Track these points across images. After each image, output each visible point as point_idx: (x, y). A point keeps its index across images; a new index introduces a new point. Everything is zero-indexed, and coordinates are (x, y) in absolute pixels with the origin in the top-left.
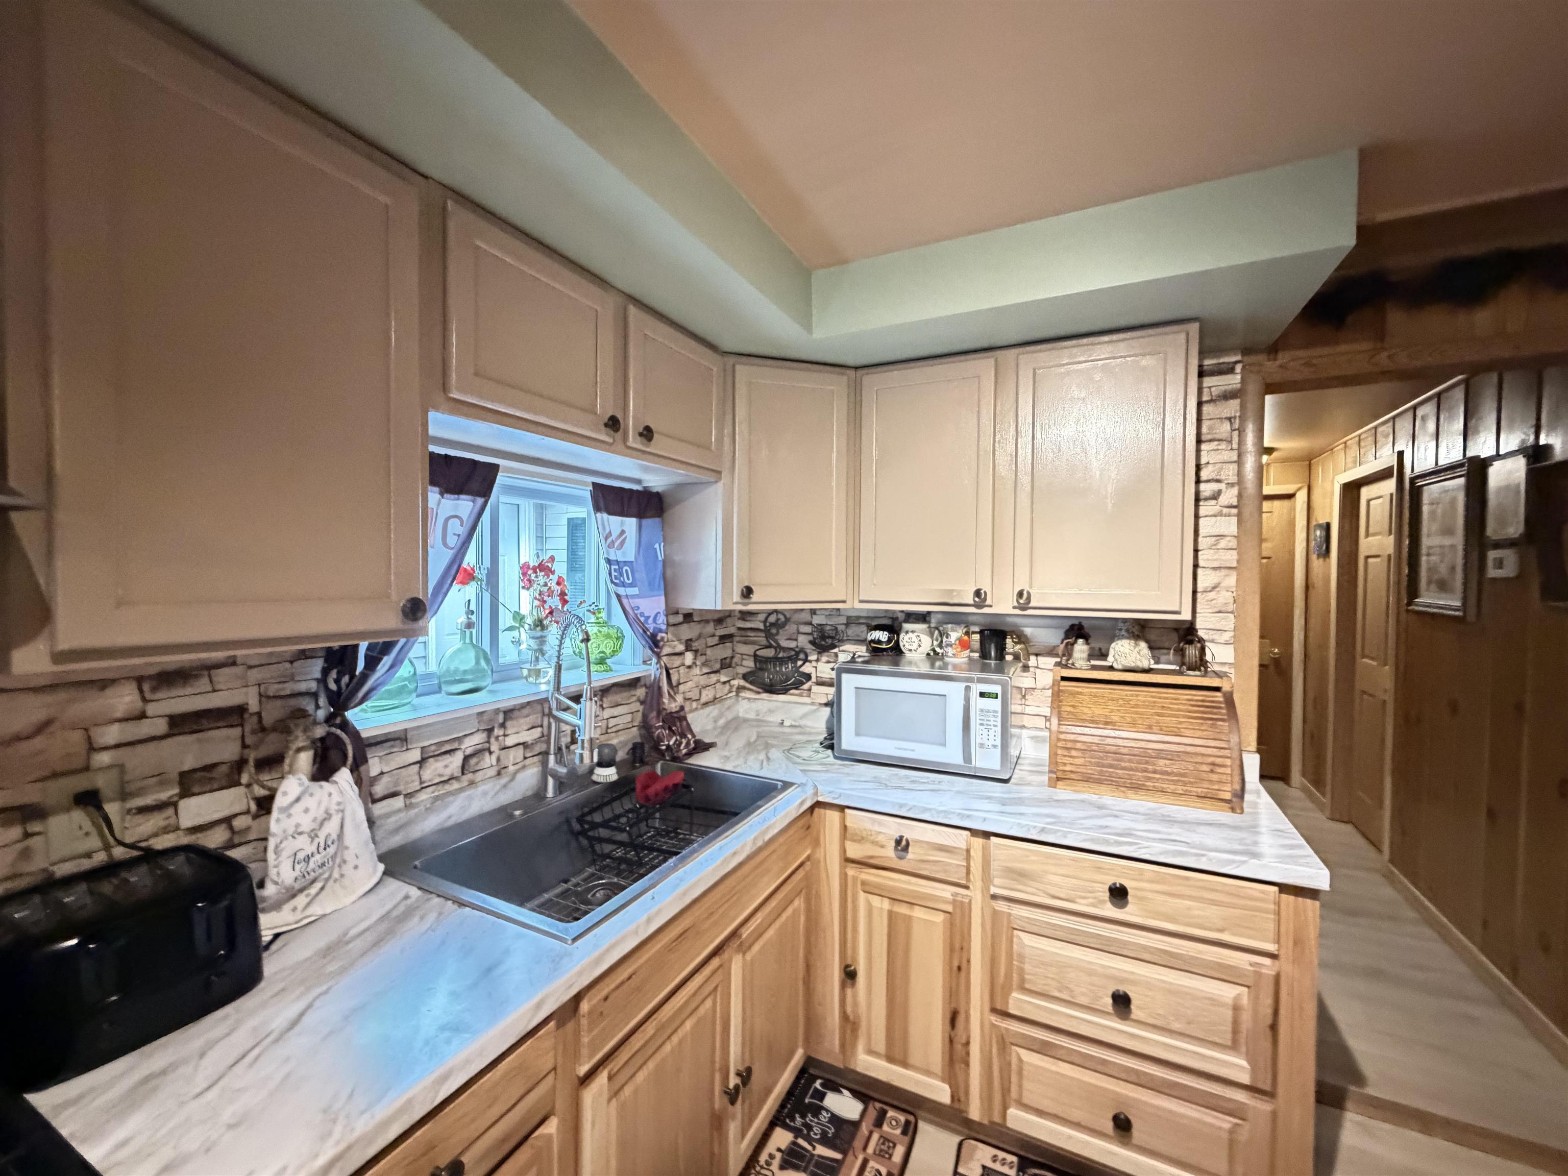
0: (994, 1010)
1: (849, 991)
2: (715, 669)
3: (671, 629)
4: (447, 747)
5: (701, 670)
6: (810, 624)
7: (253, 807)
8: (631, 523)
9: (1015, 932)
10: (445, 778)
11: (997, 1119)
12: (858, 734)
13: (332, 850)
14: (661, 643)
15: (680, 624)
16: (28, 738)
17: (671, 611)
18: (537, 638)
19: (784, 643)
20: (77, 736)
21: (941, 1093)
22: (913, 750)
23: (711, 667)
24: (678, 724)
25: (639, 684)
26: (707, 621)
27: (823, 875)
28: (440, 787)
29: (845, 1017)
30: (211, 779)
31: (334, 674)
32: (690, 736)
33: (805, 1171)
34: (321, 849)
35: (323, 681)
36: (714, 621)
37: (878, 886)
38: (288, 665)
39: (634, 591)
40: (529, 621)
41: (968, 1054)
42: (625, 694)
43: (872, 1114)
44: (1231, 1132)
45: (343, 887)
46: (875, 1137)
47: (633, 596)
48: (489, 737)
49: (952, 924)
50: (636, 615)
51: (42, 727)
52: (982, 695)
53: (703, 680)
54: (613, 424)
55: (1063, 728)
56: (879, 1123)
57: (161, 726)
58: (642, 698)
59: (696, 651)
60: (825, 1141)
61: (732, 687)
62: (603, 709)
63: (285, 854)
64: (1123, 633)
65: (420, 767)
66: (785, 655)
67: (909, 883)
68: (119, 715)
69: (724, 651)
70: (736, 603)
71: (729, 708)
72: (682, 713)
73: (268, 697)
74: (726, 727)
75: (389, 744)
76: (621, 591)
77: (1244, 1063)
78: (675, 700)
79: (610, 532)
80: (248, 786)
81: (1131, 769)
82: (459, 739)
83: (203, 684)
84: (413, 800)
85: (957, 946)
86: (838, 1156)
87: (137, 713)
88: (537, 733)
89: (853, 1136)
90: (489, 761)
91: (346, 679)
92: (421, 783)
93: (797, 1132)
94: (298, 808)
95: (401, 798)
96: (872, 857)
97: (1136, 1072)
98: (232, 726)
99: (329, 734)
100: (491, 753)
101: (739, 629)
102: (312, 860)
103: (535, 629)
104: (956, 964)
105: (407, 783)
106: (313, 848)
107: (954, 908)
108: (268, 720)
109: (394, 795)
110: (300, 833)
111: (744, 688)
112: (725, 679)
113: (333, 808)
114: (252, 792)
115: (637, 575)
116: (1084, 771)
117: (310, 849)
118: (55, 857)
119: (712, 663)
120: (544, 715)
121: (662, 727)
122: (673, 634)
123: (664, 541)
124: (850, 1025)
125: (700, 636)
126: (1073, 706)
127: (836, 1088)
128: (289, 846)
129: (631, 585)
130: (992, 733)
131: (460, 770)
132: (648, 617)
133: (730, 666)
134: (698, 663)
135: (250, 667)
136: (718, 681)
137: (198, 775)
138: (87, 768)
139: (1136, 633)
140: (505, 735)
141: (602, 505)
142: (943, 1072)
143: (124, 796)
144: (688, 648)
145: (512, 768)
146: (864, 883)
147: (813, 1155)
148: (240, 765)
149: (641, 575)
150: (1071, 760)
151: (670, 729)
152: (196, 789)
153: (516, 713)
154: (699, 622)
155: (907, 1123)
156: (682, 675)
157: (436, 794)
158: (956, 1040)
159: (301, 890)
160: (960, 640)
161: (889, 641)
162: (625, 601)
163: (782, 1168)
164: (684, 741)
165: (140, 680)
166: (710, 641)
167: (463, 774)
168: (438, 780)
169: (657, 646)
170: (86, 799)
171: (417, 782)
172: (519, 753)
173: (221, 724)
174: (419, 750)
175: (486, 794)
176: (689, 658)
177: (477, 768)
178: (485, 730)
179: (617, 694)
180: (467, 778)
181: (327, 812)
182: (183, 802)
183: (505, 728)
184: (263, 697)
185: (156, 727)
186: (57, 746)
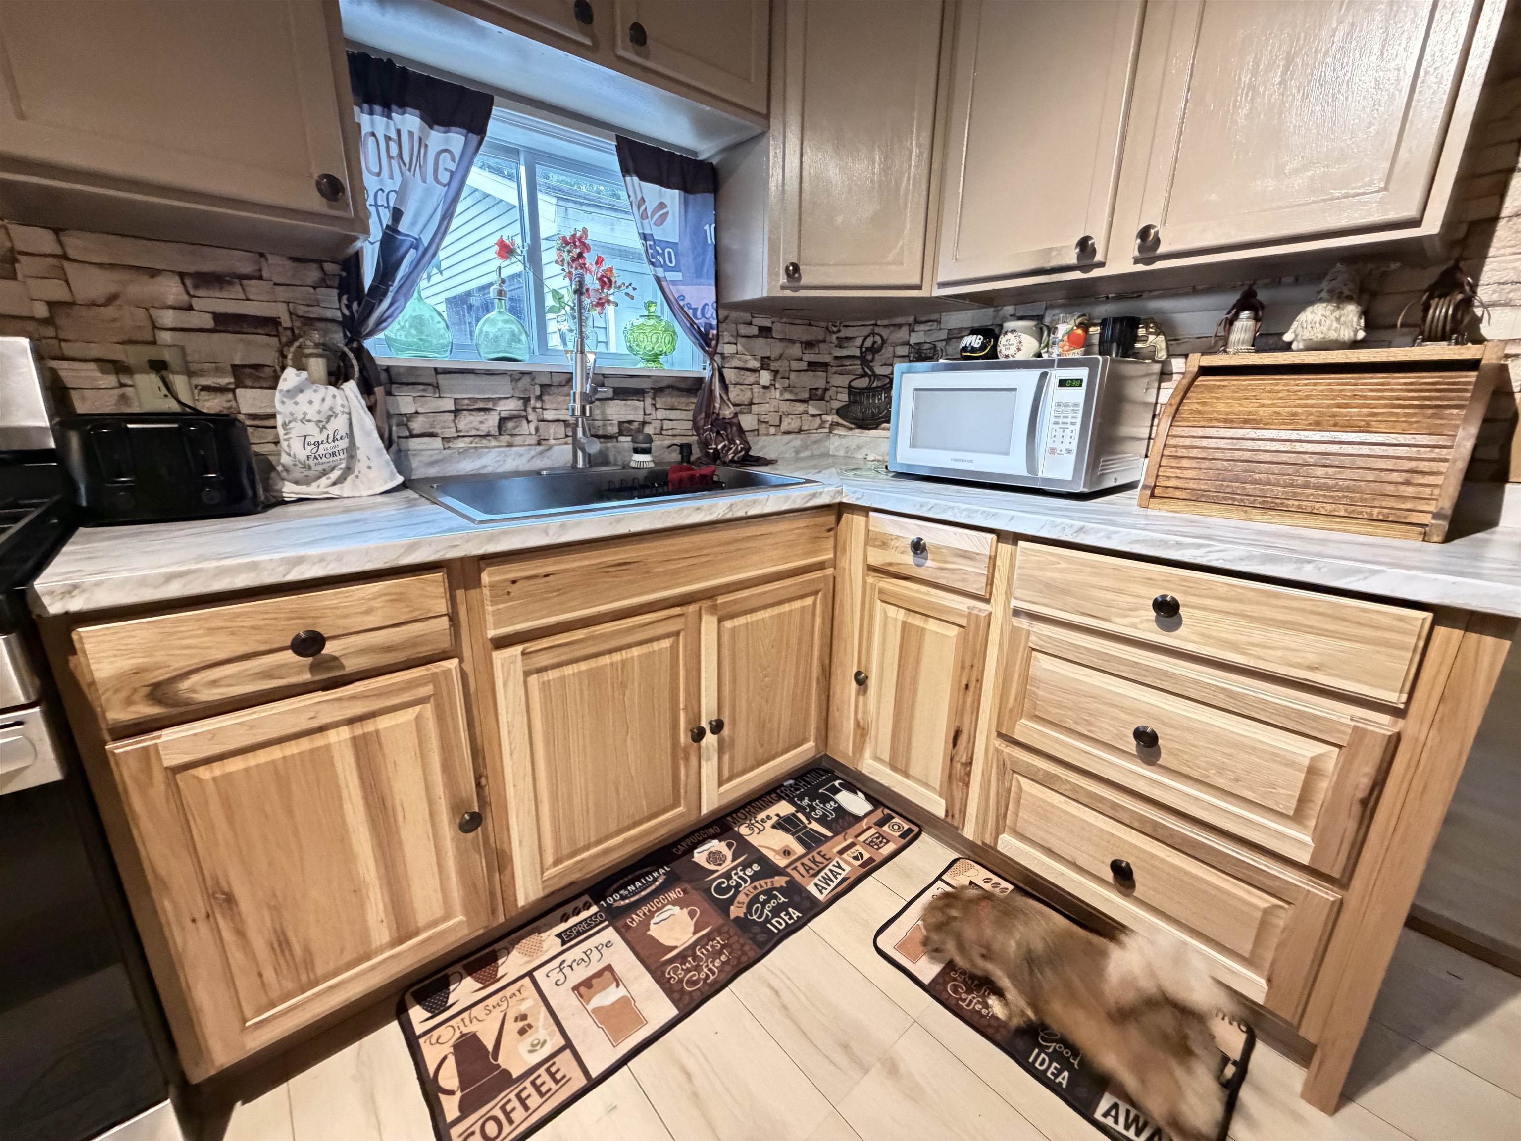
0: (1000, 735)
1: (861, 699)
2: (799, 397)
3: (740, 340)
4: (480, 405)
5: (781, 394)
6: (907, 343)
8: (673, 197)
9: (1034, 653)
10: (482, 433)
11: (988, 840)
12: (913, 445)
13: (343, 443)
15: (757, 336)
16: (105, 305)
19: (879, 370)
20: (140, 312)
21: (937, 807)
22: (971, 461)
23: (796, 394)
24: (729, 430)
26: (793, 341)
27: (847, 583)
28: (477, 439)
29: (857, 724)
32: (743, 446)
33: (793, 835)
34: (330, 440)
36: (801, 342)
37: (895, 595)
38: (311, 290)
39: (677, 276)
41: (969, 774)
42: (684, 400)
43: (879, 814)
44: (1266, 912)
45: (362, 482)
46: (872, 831)
47: (674, 283)
48: (525, 405)
49: (966, 641)
50: (681, 305)
51: (112, 299)
52: (1063, 383)
53: (785, 407)
54: (583, 12)
55: (1176, 431)
56: (881, 823)
57: (208, 322)
59: (776, 373)
60: (822, 821)
61: (823, 422)
62: (656, 409)
63: (293, 434)
64: (1324, 294)
65: (455, 417)
66: (879, 384)
67: (928, 594)
68: (169, 302)
69: (818, 380)
70: (783, 288)
71: (815, 442)
72: (735, 421)
73: (298, 316)
75: (421, 387)
76: (660, 272)
77: (1308, 839)
79: (643, 198)
81: (1269, 483)
82: (496, 400)
83: (236, 291)
84: (451, 445)
85: (968, 664)
86: (829, 834)
87: (186, 306)
89: (851, 825)
90: (527, 428)
91: (356, 305)
92: (457, 431)
93: (800, 809)
94: (302, 397)
95: (439, 440)
96: (890, 564)
97: (1156, 824)
98: (269, 334)
101: (836, 358)
102: (322, 446)
104: (964, 682)
105: (443, 428)
106: (324, 438)
107: (969, 622)
109: (432, 435)
110: (309, 421)
111: (838, 424)
112: (812, 410)
113: (338, 409)
115: (683, 261)
116: (1195, 487)
117: (322, 437)
119: (795, 390)
121: (711, 430)
122: (743, 346)
123: (715, 222)
124: (862, 731)
125: (780, 357)
126: (1204, 404)
127: (853, 789)
128: (297, 429)
129: (672, 270)
130: (1068, 432)
131: (496, 429)
132: (696, 310)
133: (822, 399)
134: (777, 385)
136: (806, 412)
137: (248, 370)
138: (154, 342)
139: (1346, 292)
140: (543, 409)
141: (631, 164)
142: (941, 786)
143: (188, 373)
144: (764, 366)
145: (552, 442)
146: (881, 591)
147: (805, 827)
149: (687, 261)
150: (1179, 473)
151: (718, 433)
153: (554, 389)
154: (781, 340)
155: (910, 831)
156: (756, 395)
157: (471, 444)
158: (956, 759)
160: (1070, 333)
161: (983, 347)
162: (664, 284)
163: (774, 827)
165: (181, 276)
166: (795, 365)
167: (500, 434)
168: (474, 433)
169: (709, 345)
170: (159, 367)
171: (454, 430)
172: (561, 430)
173: (260, 331)
174: (452, 401)
175: (521, 455)
176: (765, 377)
177: (516, 432)
178: (520, 398)
179: (672, 397)
180: (505, 438)
181: (331, 409)
182: (238, 391)
183: (543, 401)
184: (292, 314)
185: (204, 320)
186: (127, 317)
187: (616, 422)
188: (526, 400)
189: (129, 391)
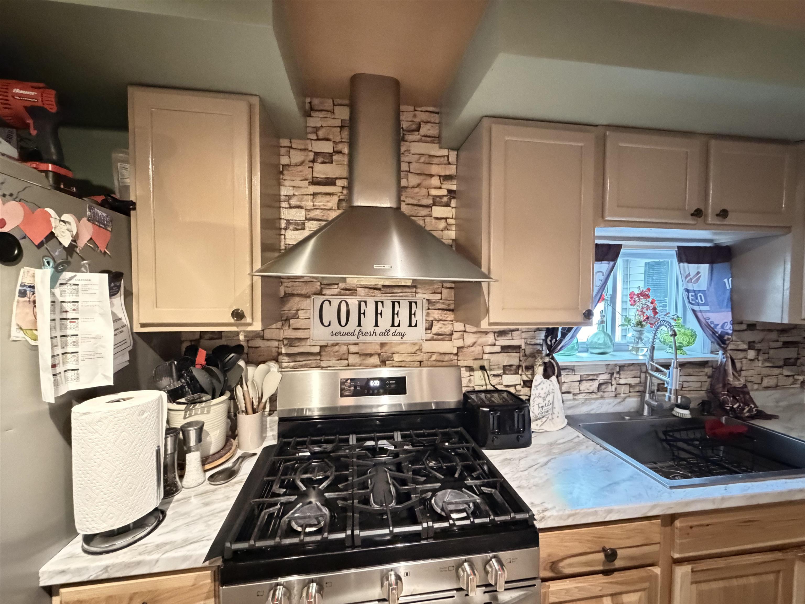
2: (776, 365)
3: (735, 333)
4: (591, 378)
5: (762, 364)
7: (522, 384)
8: (704, 268)
10: (590, 391)
13: (550, 407)
14: (727, 342)
15: (746, 330)
16: (472, 346)
17: (735, 322)
18: (638, 331)
20: (481, 348)
23: (773, 363)
24: (741, 396)
25: (706, 366)
26: (771, 331)
28: (588, 394)
30: (511, 370)
31: (549, 338)
32: (753, 406)
34: (547, 405)
35: (545, 340)
36: (778, 331)
38: (533, 332)
39: (706, 308)
40: (634, 322)
42: (696, 370)
45: (553, 423)
47: (705, 312)
48: (611, 377)
50: (707, 323)
51: (474, 344)
53: (765, 371)
54: (698, 213)
58: (708, 374)
59: (759, 351)
61: (796, 380)
63: (536, 403)
65: (580, 384)
68: (489, 343)
69: (788, 353)
70: (804, 320)
71: (792, 395)
72: (745, 390)
73: (528, 344)
74: (789, 407)
75: (567, 370)
78: (739, 380)
80: (521, 375)
82: (597, 375)
83: (510, 336)
84: (576, 397)
87: (493, 344)
88: (637, 381)
90: (611, 388)
91: (554, 341)
92: (580, 390)
94: (539, 387)
95: (571, 395)
98: (517, 352)
99: (550, 362)
100: (612, 385)
102: (544, 408)
103: (637, 326)
105: (574, 389)
106: (544, 404)
108: (528, 352)
109: (569, 392)
110: (540, 397)
112: (787, 373)
113: (551, 391)
114: (522, 377)
115: (709, 299)
118: (475, 384)
119: (773, 361)
120: (641, 372)
121: (727, 395)
122: (738, 337)
123: (732, 277)
125: (762, 341)
128: (537, 401)
129: (703, 305)
131: (597, 389)
132: (718, 325)
133: (794, 364)
134: (760, 358)
135: (523, 332)
136: (782, 374)
137: (508, 367)
138: (482, 359)
140: (620, 378)
141: (684, 258)
143: (491, 370)
144: (751, 347)
145: (622, 395)
148: (519, 366)
149: (712, 298)
151: (734, 397)
152: (507, 372)
153: (626, 368)
154: (762, 330)
156: (744, 365)
157: (586, 397)
159: (539, 419)
162: (699, 314)
164: (747, 409)
165: (495, 333)
166: (773, 345)
167: (598, 392)
168: (587, 391)
169: (724, 343)
170: (482, 368)
171: (578, 390)
172: (627, 388)
173: (514, 351)
174: (579, 376)
175: (610, 404)
176: (751, 354)
177: (605, 390)
178: (609, 373)
179: (690, 368)
180: (600, 394)
182: (504, 376)
183: (620, 374)
184: (526, 343)
185: (498, 349)
186: (477, 349)
187: (656, 384)
188: (612, 374)
189: (472, 377)
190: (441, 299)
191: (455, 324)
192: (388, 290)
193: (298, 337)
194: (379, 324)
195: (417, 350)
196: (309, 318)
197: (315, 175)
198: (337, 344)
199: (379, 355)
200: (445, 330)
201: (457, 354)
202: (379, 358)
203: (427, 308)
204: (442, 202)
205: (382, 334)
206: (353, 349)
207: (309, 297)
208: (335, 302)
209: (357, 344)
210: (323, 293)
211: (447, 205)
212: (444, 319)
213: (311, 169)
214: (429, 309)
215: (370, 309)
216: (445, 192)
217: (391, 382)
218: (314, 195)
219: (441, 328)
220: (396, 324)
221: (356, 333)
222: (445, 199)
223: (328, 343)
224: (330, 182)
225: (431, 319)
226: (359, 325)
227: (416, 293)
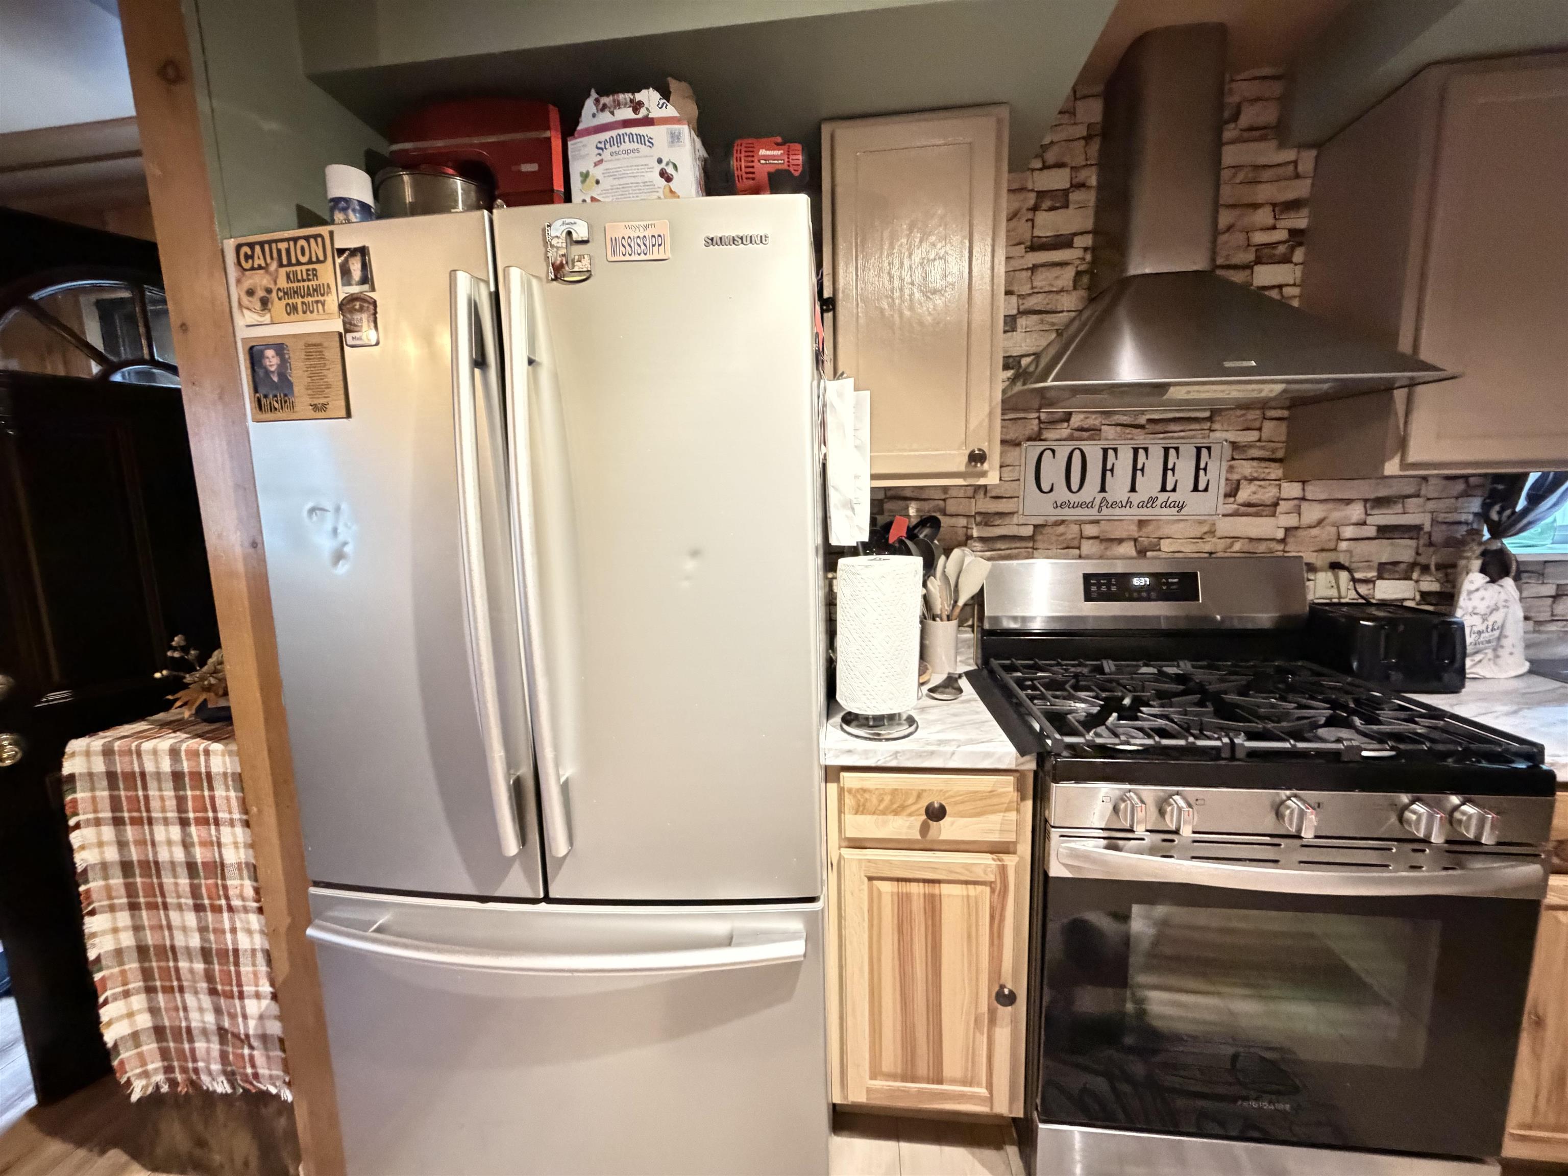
7: (1418, 597)
13: (1498, 633)
16: (1314, 527)
20: (1334, 529)
30: (1397, 572)
31: (1494, 508)
34: (1489, 630)
35: (1483, 514)
38: (1453, 500)
51: (1320, 522)
57: (1373, 532)
65: (1554, 602)
68: (1353, 521)
73: (1437, 522)
80: (1417, 581)
83: (1398, 508)
84: (1542, 628)
87: (1361, 522)
91: (1507, 513)
92: (1552, 615)
94: (1476, 597)
95: (1532, 623)
98: (1411, 538)
102: (1483, 635)
105: (1540, 612)
108: (1437, 538)
110: (1475, 614)
113: (1501, 604)
114: (1419, 586)
117: (1483, 627)
118: (1317, 596)
135: (1429, 499)
137: (1389, 567)
138: (1335, 550)
143: (1352, 570)
148: (1413, 565)
152: (1386, 576)
165: (1366, 501)
170: (1334, 566)
171: (1550, 614)
173: (1406, 536)
174: (1554, 587)
181: (1496, 605)
182: (1378, 582)
184: (1434, 522)
185: (1371, 531)
186: (1325, 534)
189: (1311, 584)
190: (1259, 440)
191: (1285, 485)
192: (1159, 427)
193: (1000, 510)
194: (1137, 488)
195: (1205, 533)
196: (1019, 480)
197: (1037, 233)
198: (1063, 522)
199: (1135, 540)
200: (1263, 498)
201: (1283, 541)
202: (1135, 546)
203: (1229, 458)
204: (1274, 255)
205: (1142, 505)
206: (1090, 530)
207: (1019, 444)
208: (1063, 452)
209: (1097, 522)
210: (1043, 437)
211: (1286, 259)
212: (1262, 476)
213: (1030, 223)
214: (1233, 459)
215: (1123, 463)
216: (1281, 235)
217: (1170, 580)
218: (1034, 268)
219: (1255, 493)
220: (1169, 487)
221: (1097, 502)
222: (1282, 249)
223: (1046, 521)
224: (1062, 242)
225: (1235, 477)
226: (1103, 489)
227: (1211, 430)
